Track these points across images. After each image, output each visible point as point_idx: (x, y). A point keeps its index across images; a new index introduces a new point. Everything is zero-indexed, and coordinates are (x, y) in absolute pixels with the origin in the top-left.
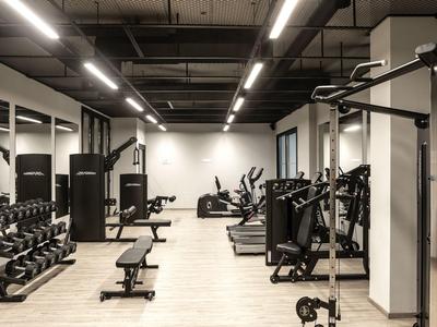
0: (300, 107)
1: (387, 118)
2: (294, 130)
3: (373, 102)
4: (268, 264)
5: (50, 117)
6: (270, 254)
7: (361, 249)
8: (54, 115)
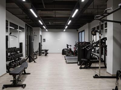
0: (85, 24)
1: (112, 23)
2: (84, 31)
3: (108, 19)
4: (78, 65)
5: (18, 26)
6: (79, 62)
7: (104, 60)
8: (19, 25)
